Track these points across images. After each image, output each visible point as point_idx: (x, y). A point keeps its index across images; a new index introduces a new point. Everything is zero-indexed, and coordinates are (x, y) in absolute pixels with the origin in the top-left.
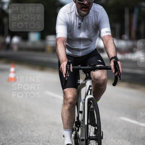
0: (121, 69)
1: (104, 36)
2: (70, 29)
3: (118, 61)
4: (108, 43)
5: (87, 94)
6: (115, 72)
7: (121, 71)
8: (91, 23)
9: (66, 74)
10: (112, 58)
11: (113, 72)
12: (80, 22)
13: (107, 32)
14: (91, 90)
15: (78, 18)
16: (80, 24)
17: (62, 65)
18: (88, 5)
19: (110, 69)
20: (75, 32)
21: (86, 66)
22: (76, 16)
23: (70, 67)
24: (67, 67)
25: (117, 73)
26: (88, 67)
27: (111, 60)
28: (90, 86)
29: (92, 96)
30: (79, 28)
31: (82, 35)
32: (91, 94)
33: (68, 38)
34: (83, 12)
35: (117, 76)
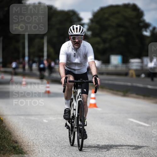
0: (99, 83)
1: (90, 62)
2: (68, 57)
3: (98, 77)
4: (92, 67)
5: (78, 98)
6: (95, 85)
7: (99, 84)
8: (82, 53)
9: (64, 85)
10: (94, 76)
11: (94, 84)
12: (75, 52)
13: (91, 59)
14: (81, 96)
15: (73, 50)
16: (75, 54)
17: (62, 79)
18: (79, 42)
19: (92, 82)
20: (72, 59)
21: (78, 80)
22: (73, 49)
23: (67, 80)
24: (65, 80)
25: (96, 85)
26: (79, 81)
27: (93, 77)
28: (80, 93)
29: (81, 99)
30: (75, 56)
31: (77, 60)
32: (80, 98)
33: (67, 62)
34: (76, 46)
35: (97, 87)
